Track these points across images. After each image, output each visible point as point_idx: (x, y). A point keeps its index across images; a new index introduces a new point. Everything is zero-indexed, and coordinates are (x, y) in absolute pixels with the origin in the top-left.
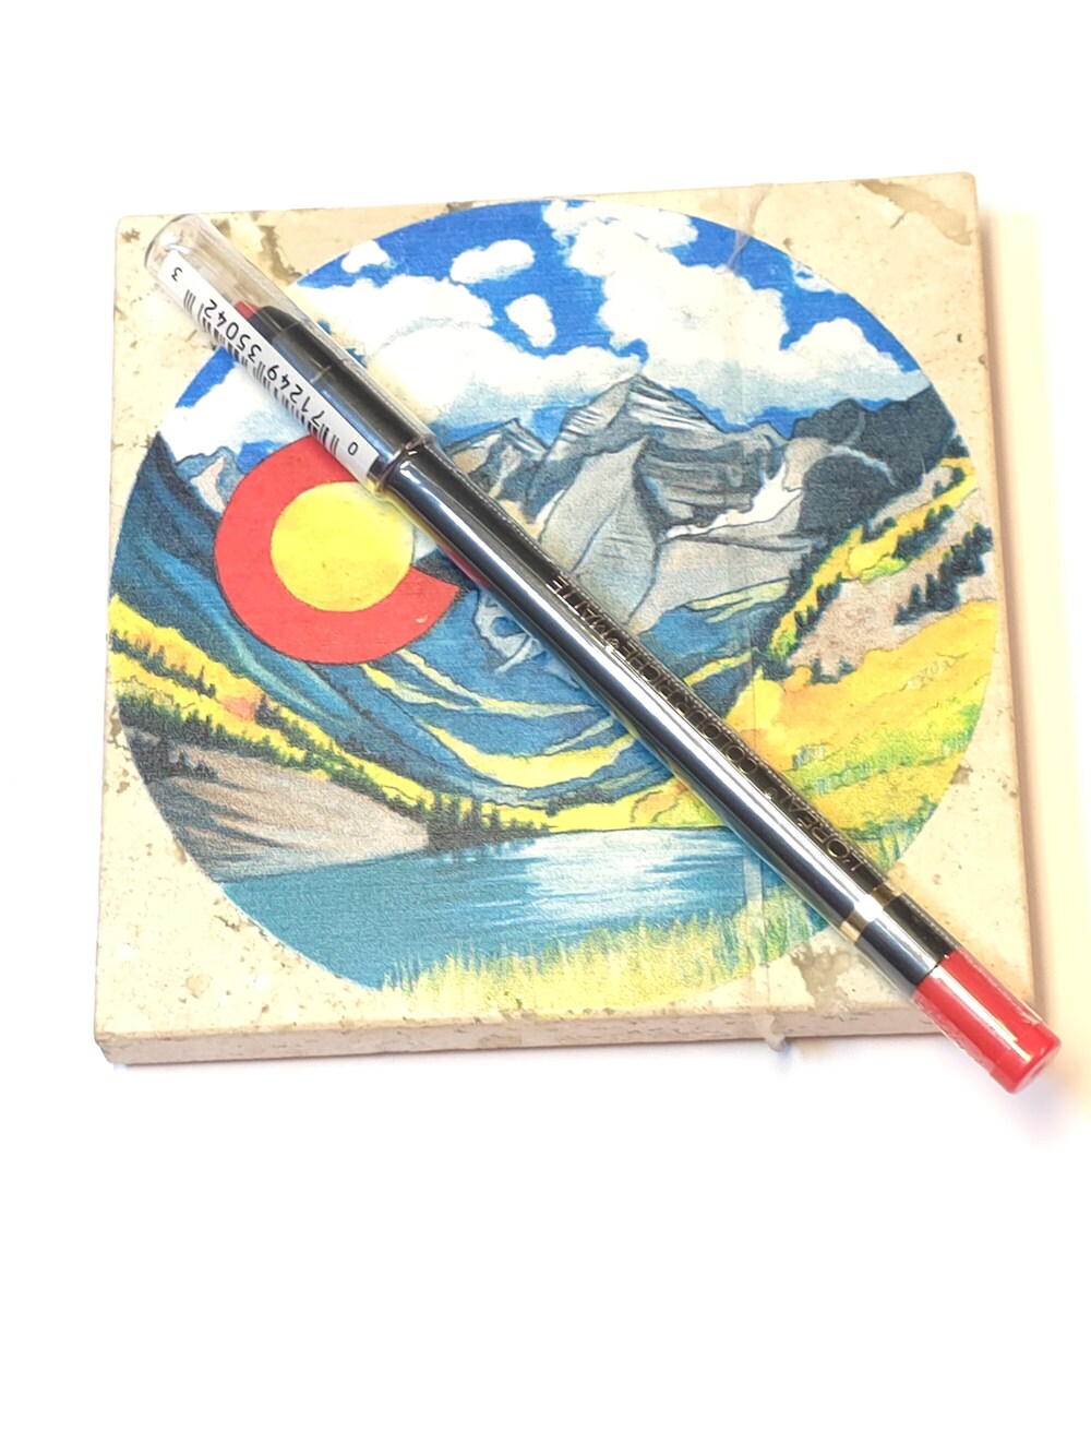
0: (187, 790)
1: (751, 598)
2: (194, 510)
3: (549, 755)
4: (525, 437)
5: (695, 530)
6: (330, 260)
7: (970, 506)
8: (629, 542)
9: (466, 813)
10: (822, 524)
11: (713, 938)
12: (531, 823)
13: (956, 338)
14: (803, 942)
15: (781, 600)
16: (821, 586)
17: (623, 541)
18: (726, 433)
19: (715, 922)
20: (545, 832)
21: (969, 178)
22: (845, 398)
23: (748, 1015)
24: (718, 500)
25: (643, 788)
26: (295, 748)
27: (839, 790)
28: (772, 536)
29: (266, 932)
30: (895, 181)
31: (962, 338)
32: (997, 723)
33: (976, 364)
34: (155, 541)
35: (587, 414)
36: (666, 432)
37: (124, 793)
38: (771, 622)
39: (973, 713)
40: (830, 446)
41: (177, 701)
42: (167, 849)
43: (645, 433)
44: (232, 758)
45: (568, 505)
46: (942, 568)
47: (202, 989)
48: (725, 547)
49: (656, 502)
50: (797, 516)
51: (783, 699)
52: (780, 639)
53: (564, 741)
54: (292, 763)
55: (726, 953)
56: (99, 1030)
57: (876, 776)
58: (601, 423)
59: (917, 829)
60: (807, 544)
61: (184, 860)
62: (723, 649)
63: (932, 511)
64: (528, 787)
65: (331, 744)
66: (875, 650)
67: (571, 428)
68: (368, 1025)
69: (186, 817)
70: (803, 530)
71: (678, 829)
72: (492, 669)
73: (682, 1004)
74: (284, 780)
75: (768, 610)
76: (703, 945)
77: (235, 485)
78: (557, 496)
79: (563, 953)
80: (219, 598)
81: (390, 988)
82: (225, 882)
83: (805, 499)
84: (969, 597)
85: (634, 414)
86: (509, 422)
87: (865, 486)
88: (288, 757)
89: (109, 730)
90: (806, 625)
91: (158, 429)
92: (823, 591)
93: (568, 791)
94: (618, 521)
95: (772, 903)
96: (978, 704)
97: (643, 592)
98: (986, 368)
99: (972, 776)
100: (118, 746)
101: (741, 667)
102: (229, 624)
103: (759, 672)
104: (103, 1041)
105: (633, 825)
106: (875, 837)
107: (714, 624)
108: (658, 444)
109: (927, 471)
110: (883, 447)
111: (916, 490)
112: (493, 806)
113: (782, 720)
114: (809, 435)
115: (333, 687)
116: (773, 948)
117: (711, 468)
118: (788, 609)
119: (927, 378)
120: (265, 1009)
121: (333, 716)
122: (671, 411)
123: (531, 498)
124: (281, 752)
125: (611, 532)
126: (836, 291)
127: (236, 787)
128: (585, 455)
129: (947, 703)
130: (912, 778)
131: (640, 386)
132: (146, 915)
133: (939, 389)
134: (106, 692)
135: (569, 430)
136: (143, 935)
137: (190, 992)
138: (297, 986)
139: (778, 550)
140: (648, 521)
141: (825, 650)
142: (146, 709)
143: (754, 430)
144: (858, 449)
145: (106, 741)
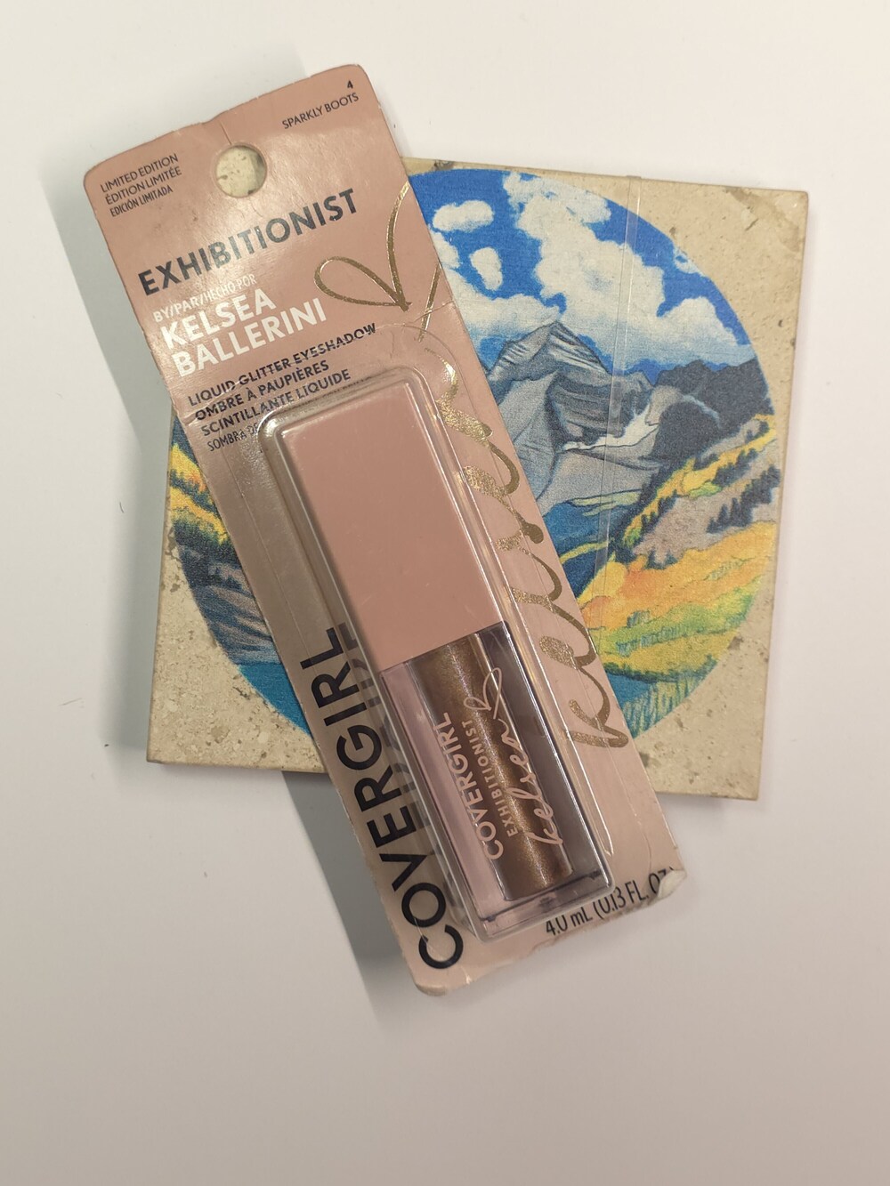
0: (219, 596)
1: (615, 502)
5: (583, 446)
7: (768, 451)
8: (537, 449)
10: (668, 453)
13: (778, 322)
15: (634, 504)
16: (662, 499)
17: (534, 448)
18: (612, 375)
21: (804, 196)
24: (601, 426)
27: (656, 645)
28: (634, 457)
29: (268, 702)
30: (754, 192)
31: (782, 323)
32: (763, 610)
33: (788, 345)
36: (571, 369)
37: (175, 593)
38: (625, 521)
39: (748, 601)
40: (681, 395)
41: (216, 529)
42: (203, 637)
43: (557, 368)
46: (744, 493)
47: (222, 736)
48: (601, 462)
49: (559, 422)
50: (653, 444)
51: (627, 577)
52: (632, 532)
56: (151, 758)
57: (679, 638)
58: (528, 355)
59: (702, 678)
60: (656, 466)
61: (214, 646)
62: (591, 536)
63: (743, 452)
66: (693, 548)
67: (507, 357)
69: (218, 616)
70: (653, 457)
75: (625, 512)
83: (660, 432)
84: (758, 518)
85: (554, 354)
87: (701, 428)
89: (167, 544)
90: (648, 526)
92: (663, 502)
94: (531, 432)
96: (753, 595)
97: (543, 488)
99: (742, 646)
100: (173, 558)
101: (601, 552)
103: (613, 556)
106: (671, 679)
107: (587, 518)
108: (564, 377)
109: (744, 423)
111: (735, 435)
113: (623, 591)
114: (669, 385)
117: (598, 400)
118: (637, 513)
119: (753, 351)
120: (264, 755)
122: (577, 353)
125: (526, 440)
126: (702, 274)
128: (514, 380)
129: (733, 593)
130: (704, 641)
131: (558, 330)
132: (186, 682)
133: (761, 360)
134: (166, 516)
135: (505, 359)
136: (184, 696)
137: (214, 738)
138: (286, 742)
139: (636, 468)
140: (552, 435)
141: (659, 546)
142: (194, 532)
143: (632, 375)
144: (700, 400)
145: (164, 553)
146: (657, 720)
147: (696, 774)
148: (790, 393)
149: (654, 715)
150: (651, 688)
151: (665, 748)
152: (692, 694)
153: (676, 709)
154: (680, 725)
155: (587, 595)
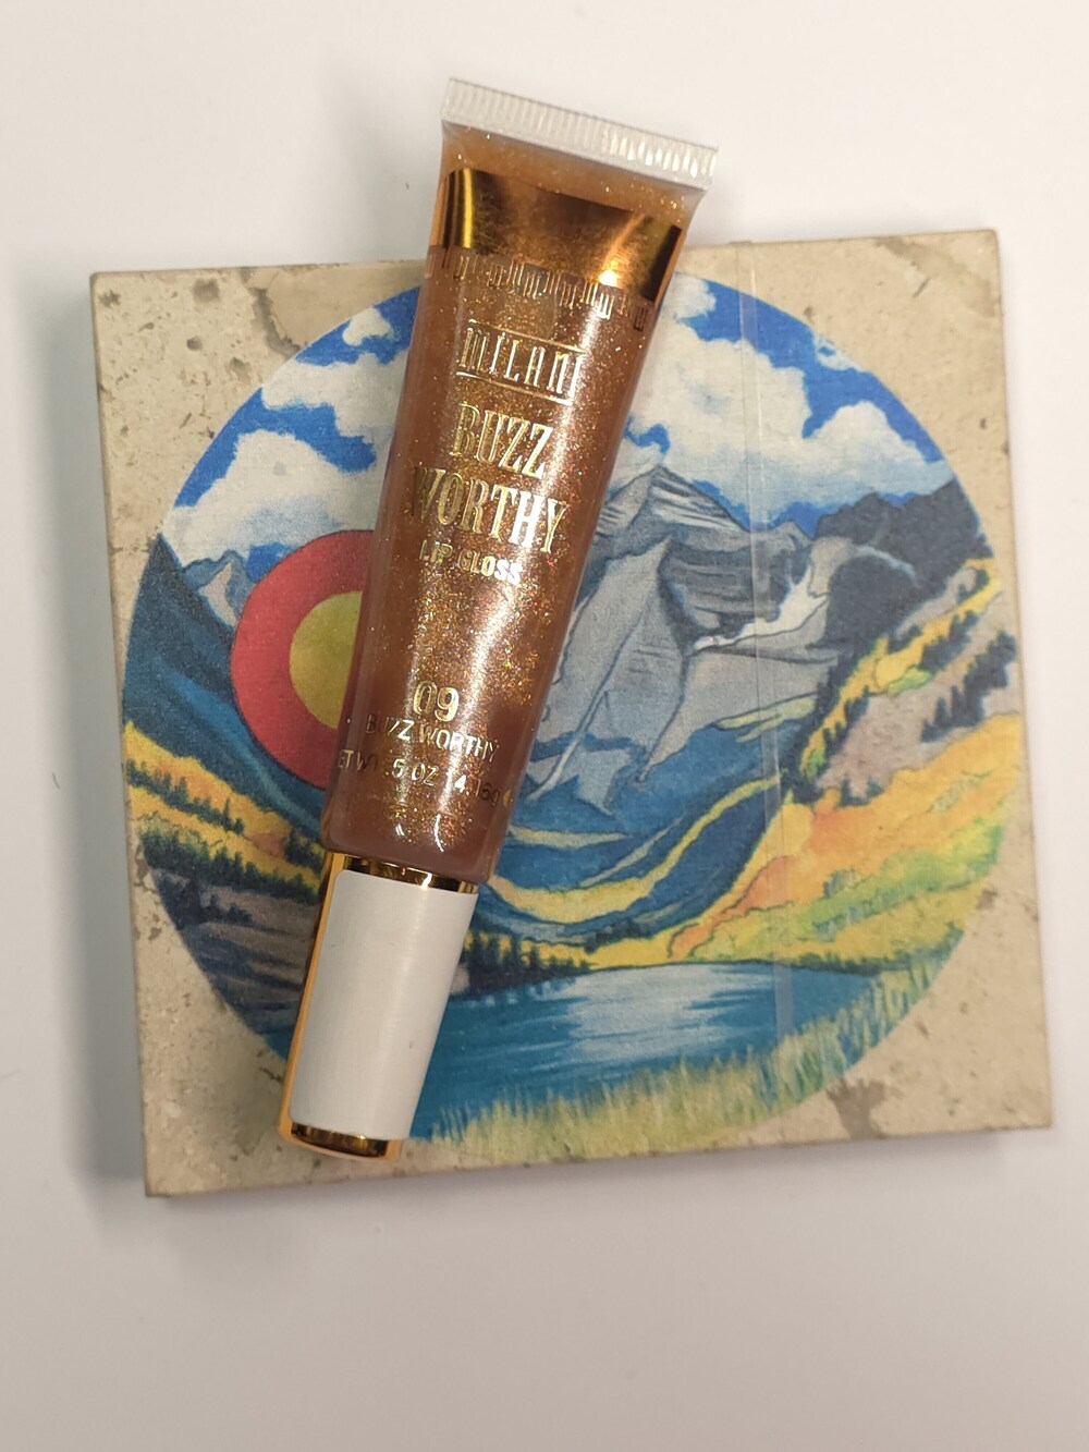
0: (221, 936)
1: (779, 716)
2: (205, 624)
3: (585, 888)
5: (722, 641)
6: (330, 330)
7: (994, 611)
8: (656, 655)
9: (506, 952)
10: (848, 634)
11: (752, 1073)
12: (570, 962)
13: (978, 423)
14: (837, 1077)
15: (809, 715)
16: (848, 701)
17: (651, 654)
18: (751, 533)
19: (753, 1059)
20: (584, 970)
21: (991, 236)
22: (869, 492)
24: (743, 608)
25: (678, 922)
27: (871, 919)
28: (799, 647)
30: (916, 239)
31: (987, 424)
32: (1020, 845)
33: (999, 454)
34: (167, 661)
35: (608, 512)
36: (689, 532)
37: (156, 942)
38: (799, 742)
39: (996, 834)
40: (855, 547)
41: (204, 837)
42: (204, 999)
43: (667, 534)
44: (265, 900)
45: (594, 614)
46: (966, 679)
47: (253, 1143)
48: (752, 660)
49: (682, 610)
50: (823, 624)
51: (814, 823)
52: (810, 757)
53: (599, 873)
55: (764, 1089)
57: (904, 902)
58: (623, 521)
59: (945, 957)
60: (832, 656)
61: (222, 1009)
62: (753, 771)
63: (956, 618)
64: (567, 921)
66: (903, 769)
69: (223, 966)
70: (826, 642)
72: (524, 797)
73: (724, 1144)
75: (797, 728)
76: (742, 1082)
77: (247, 594)
78: (582, 605)
79: (607, 1095)
80: (236, 719)
81: (440, 1137)
82: (267, 1032)
83: (831, 605)
84: (991, 712)
85: (658, 512)
87: (891, 590)
89: (135, 870)
90: (834, 744)
91: (159, 531)
92: (851, 706)
93: (605, 926)
94: (644, 631)
95: (807, 1037)
96: (1002, 824)
97: (672, 709)
99: (998, 902)
100: (146, 889)
101: (772, 790)
102: (251, 751)
103: (790, 795)
105: (670, 960)
106: (904, 966)
107: (743, 746)
108: (681, 545)
109: (952, 573)
110: (907, 547)
111: (941, 595)
112: (532, 943)
113: (812, 845)
114: (834, 535)
116: (809, 1083)
117: (735, 571)
118: (816, 727)
119: (950, 469)
120: (317, 1162)
122: (694, 507)
124: (315, 890)
125: (638, 643)
126: (859, 368)
127: (271, 930)
128: (608, 558)
129: (973, 825)
130: (939, 904)
131: (663, 478)
133: (963, 481)
134: (127, 829)
136: (188, 1091)
137: (241, 1148)
139: (804, 662)
140: (674, 633)
141: (854, 771)
142: (172, 848)
143: (779, 529)
144: (883, 550)
145: (132, 885)
146: (889, 1028)
147: (957, 1101)
148: (1012, 522)
149: (883, 1023)
150: (873, 983)
151: (905, 1069)
152: (935, 983)
153: (914, 1010)
154: (924, 1031)
155: (759, 859)
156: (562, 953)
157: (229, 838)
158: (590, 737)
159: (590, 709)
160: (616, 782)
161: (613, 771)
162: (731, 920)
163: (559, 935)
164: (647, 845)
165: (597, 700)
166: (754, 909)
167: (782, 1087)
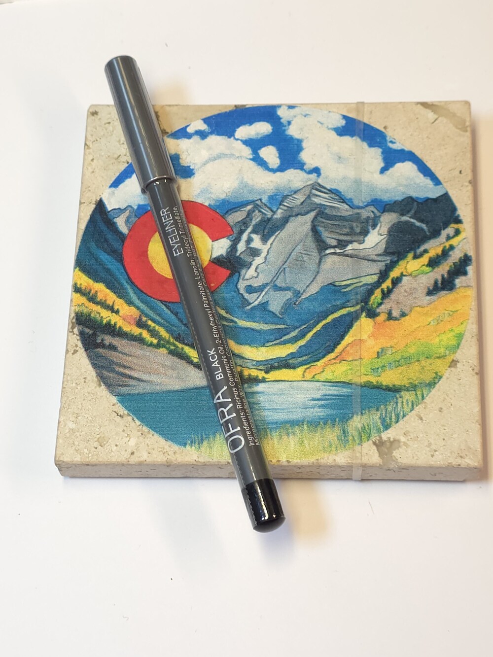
0: (104, 355)
1: (362, 282)
2: (115, 232)
3: (267, 347)
4: (264, 207)
5: (338, 251)
6: (182, 127)
7: (462, 245)
8: (308, 255)
10: (395, 250)
11: (337, 431)
12: (258, 376)
13: (458, 172)
14: (378, 435)
15: (375, 283)
16: (394, 278)
17: (305, 254)
18: (354, 209)
19: (339, 424)
20: (264, 380)
21: (467, 104)
22: (408, 196)
23: (352, 467)
24: (348, 238)
25: (309, 363)
26: (153, 338)
27: (398, 368)
28: (373, 255)
29: (135, 419)
30: (434, 103)
31: (462, 172)
32: (471, 341)
33: (467, 184)
34: (97, 245)
35: (292, 198)
36: (327, 207)
37: (74, 355)
38: (370, 292)
39: (460, 337)
40: (400, 217)
41: (102, 315)
42: (93, 380)
43: (318, 208)
44: (125, 342)
45: (282, 238)
46: (449, 272)
47: (105, 443)
48: (351, 259)
49: (321, 237)
50: (384, 246)
51: (374, 327)
52: (374, 300)
53: (274, 341)
54: (151, 345)
55: (343, 438)
56: (57, 459)
57: (414, 362)
58: (298, 202)
59: (433, 387)
60: (388, 259)
61: (100, 386)
62: (348, 303)
63: (445, 247)
64: (257, 360)
65: (169, 337)
66: (417, 307)
67: (285, 204)
68: (179, 463)
69: (103, 367)
70: (386, 253)
71: (324, 382)
72: (243, 307)
73: (322, 460)
74: (148, 352)
75: (369, 287)
76: (333, 434)
77: (134, 222)
78: (277, 233)
79: (269, 435)
80: (123, 271)
81: (190, 447)
82: (118, 396)
83: (388, 239)
84: (460, 285)
85: (314, 199)
86: (257, 200)
87: (416, 234)
88: (150, 342)
89: (70, 326)
90: (386, 295)
91: (101, 197)
92: (394, 280)
93: (275, 363)
94: (303, 245)
95: (365, 416)
96: (463, 332)
97: (313, 277)
98: (472, 186)
99: (459, 365)
100: (74, 334)
101: (356, 312)
102: (127, 282)
103: (364, 314)
104: (59, 465)
105: (303, 379)
106: (413, 389)
107: (344, 292)
108: (323, 212)
109: (444, 229)
110: (424, 218)
111: (438, 237)
112: (241, 368)
113: (373, 335)
114: (391, 212)
115: (171, 311)
116: (364, 437)
117: (346, 224)
118: (378, 287)
119: (445, 189)
120: (133, 453)
121: (171, 325)
122: (330, 198)
123: (265, 233)
124: (147, 339)
125: (300, 250)
126: (406, 149)
127: (125, 354)
128: (290, 216)
129: (448, 332)
130: (431, 363)
131: (317, 187)
132: (81, 409)
133: (451, 193)
134: (70, 310)
135: (284, 206)
136: (79, 418)
137: (99, 444)
138: (147, 444)
139: (375, 261)
140: (317, 246)
141: (394, 306)
142: (88, 318)
143: (367, 208)
144: (413, 218)
145: (69, 331)
146: (404, 416)
147: (435, 451)
149: (402, 413)
150: (398, 395)
151: (411, 434)
152: (427, 398)
153: (416, 408)
154: (421, 419)
155: (348, 339)
156: (254, 373)
157: (112, 316)
158: (276, 286)
159: (277, 274)
160: (285, 304)
161: (284, 300)
162: (333, 364)
163: (254, 365)
164: (297, 331)
165: (280, 271)
166: (343, 360)
167: (350, 438)
